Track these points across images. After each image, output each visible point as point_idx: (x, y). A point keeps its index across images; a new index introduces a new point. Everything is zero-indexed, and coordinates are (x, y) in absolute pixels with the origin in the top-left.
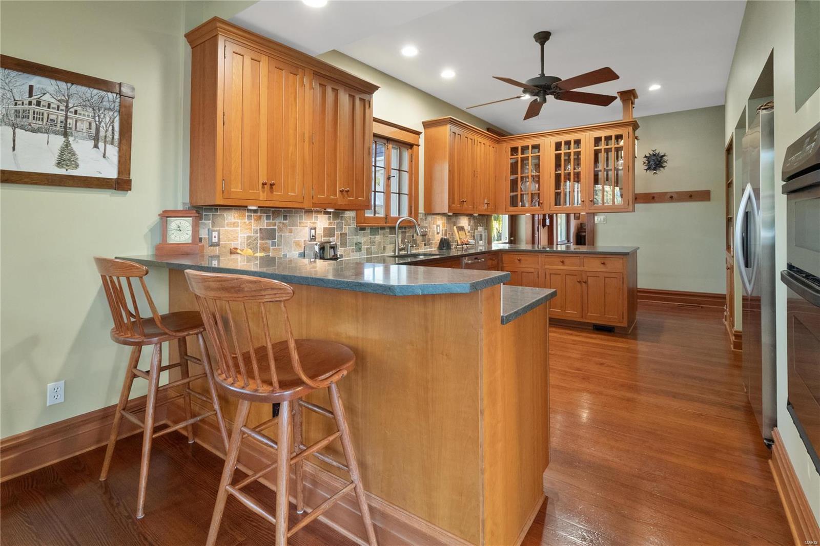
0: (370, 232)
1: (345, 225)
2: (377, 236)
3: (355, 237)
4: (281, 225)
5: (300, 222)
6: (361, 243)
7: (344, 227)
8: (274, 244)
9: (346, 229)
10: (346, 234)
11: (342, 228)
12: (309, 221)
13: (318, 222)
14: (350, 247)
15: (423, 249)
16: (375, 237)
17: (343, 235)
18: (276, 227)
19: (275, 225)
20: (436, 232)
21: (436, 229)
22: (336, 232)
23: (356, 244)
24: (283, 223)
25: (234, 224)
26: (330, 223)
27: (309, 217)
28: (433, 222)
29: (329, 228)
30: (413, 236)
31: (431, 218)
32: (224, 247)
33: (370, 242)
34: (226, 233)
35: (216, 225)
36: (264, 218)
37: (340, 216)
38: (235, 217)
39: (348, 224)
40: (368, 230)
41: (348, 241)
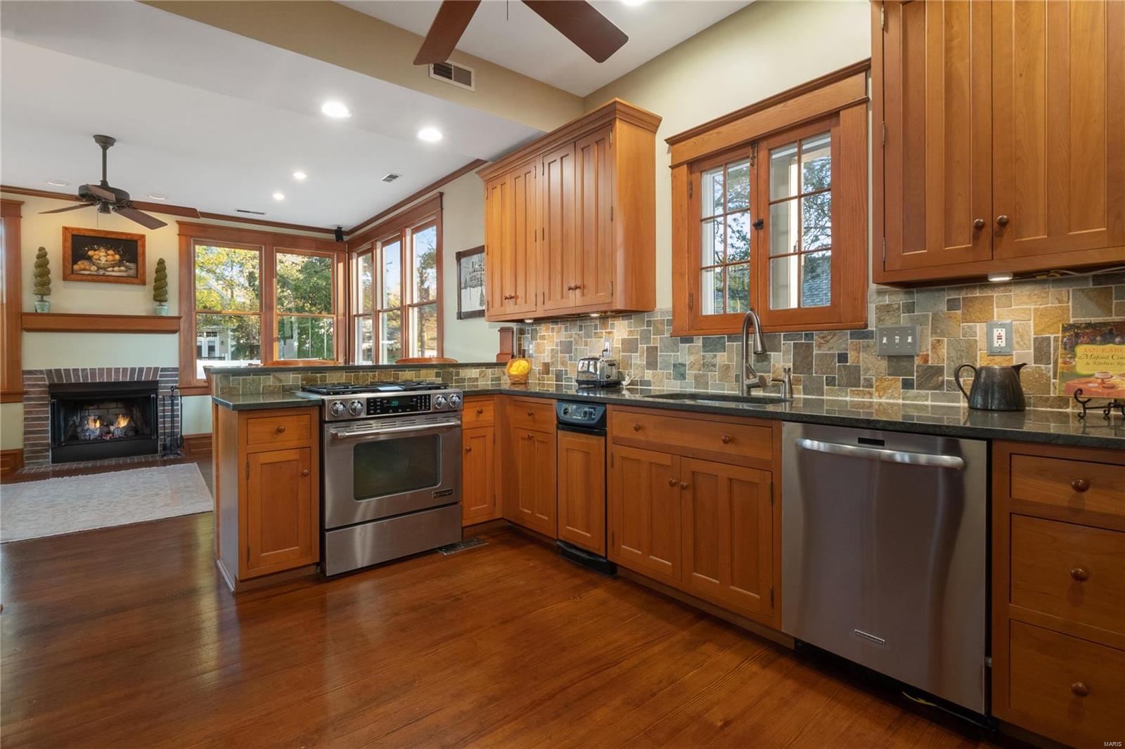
0: (704, 346)
1: (654, 335)
2: (719, 354)
3: (672, 354)
4: (577, 337)
5: (595, 333)
6: (684, 365)
7: (652, 337)
8: (571, 358)
9: (656, 340)
10: (657, 347)
11: (648, 340)
12: (604, 331)
13: (614, 331)
14: (664, 369)
15: (892, 397)
16: (715, 356)
17: (652, 351)
18: (572, 339)
19: (571, 337)
20: (983, 344)
21: (981, 338)
22: (639, 346)
23: (675, 365)
24: (579, 335)
25: (543, 338)
26: (631, 332)
27: (604, 326)
28: (959, 312)
29: (628, 340)
30: (843, 358)
31: (948, 301)
32: (537, 358)
33: (704, 365)
34: (538, 345)
35: (533, 338)
36: (563, 330)
37: (646, 319)
38: (543, 330)
39: (657, 332)
40: (699, 342)
41: (659, 360)
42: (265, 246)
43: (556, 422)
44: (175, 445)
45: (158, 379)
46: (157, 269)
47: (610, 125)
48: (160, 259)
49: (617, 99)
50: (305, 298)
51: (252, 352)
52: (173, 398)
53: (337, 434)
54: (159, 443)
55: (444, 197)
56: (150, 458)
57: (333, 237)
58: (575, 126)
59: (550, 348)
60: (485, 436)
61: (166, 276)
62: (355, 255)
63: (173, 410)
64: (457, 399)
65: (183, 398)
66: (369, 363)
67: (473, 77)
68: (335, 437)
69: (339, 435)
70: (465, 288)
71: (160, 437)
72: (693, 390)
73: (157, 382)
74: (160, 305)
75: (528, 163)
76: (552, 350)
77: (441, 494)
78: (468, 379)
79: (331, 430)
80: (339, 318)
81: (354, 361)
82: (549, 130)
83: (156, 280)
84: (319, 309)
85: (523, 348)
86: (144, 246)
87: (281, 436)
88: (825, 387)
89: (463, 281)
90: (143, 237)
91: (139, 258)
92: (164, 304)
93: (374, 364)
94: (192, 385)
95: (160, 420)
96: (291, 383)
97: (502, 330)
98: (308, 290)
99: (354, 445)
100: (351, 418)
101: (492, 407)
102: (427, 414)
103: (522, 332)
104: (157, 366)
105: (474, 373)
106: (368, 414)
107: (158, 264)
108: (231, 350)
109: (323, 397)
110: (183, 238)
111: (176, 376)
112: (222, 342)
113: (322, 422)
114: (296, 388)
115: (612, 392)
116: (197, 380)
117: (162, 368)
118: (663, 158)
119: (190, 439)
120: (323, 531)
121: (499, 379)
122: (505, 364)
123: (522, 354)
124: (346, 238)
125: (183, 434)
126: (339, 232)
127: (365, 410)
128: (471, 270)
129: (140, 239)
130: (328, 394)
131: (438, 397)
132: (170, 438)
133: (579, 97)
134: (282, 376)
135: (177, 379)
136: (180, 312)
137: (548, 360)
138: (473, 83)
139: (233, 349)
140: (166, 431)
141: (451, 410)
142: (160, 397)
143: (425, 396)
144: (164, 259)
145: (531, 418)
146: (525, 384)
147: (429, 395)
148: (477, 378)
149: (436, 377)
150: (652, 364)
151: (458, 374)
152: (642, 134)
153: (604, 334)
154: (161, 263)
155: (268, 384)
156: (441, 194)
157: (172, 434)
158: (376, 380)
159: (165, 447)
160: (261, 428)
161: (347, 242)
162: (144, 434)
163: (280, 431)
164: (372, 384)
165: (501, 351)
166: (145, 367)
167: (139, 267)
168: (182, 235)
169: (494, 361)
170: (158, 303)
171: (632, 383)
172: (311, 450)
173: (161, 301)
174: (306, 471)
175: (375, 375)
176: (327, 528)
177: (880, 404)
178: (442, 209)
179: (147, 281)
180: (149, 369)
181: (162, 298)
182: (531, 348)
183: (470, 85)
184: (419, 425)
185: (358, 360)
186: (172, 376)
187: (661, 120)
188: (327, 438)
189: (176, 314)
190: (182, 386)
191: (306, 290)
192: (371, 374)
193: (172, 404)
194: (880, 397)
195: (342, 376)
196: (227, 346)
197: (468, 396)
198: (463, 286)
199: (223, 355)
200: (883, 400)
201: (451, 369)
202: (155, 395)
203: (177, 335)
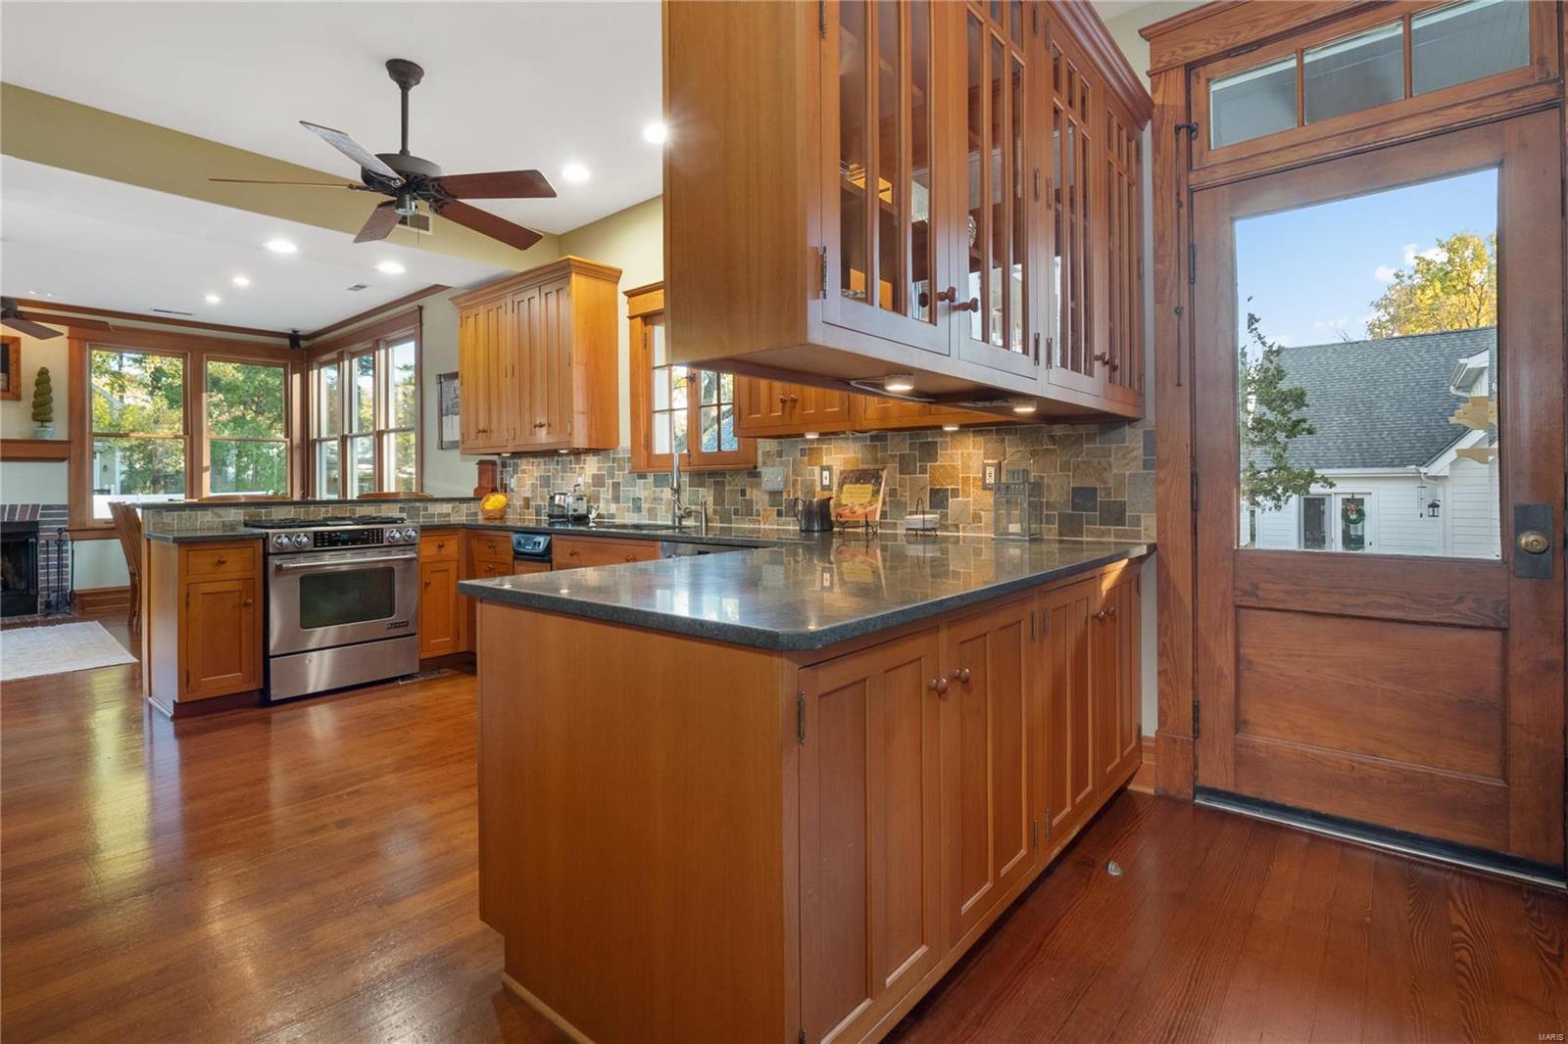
0: (655, 482)
1: (618, 471)
2: (665, 489)
3: (631, 489)
4: (554, 472)
5: (568, 468)
6: (640, 499)
7: (616, 472)
9: (619, 476)
10: (620, 483)
11: (613, 476)
12: (577, 467)
13: (586, 467)
14: (624, 503)
15: (771, 524)
16: (662, 491)
17: (616, 485)
18: (551, 474)
19: (549, 472)
20: (818, 483)
21: (817, 478)
22: (606, 481)
23: (633, 499)
24: (556, 469)
25: (524, 471)
26: (600, 467)
27: (578, 462)
28: (806, 458)
29: (598, 475)
30: (743, 492)
31: (801, 449)
32: (518, 492)
33: (654, 499)
34: (519, 479)
35: (515, 472)
36: (542, 464)
37: (612, 456)
38: (525, 464)
39: (621, 469)
40: (651, 479)
41: (621, 493)
42: (191, 352)
43: (512, 553)
44: (64, 602)
45: (38, 519)
46: (37, 380)
47: (567, 277)
48: (43, 368)
49: (571, 257)
50: (245, 403)
51: (155, 482)
52: (60, 543)
53: (281, 565)
54: (39, 600)
55: (424, 312)
56: (27, 618)
57: (286, 342)
58: (538, 273)
59: (530, 482)
60: (447, 570)
61: (50, 390)
62: (315, 365)
63: (60, 559)
64: (413, 534)
65: (75, 543)
66: (335, 497)
67: (431, 222)
68: (279, 568)
69: (284, 566)
70: (447, 415)
71: (41, 593)
72: (647, 522)
73: (37, 523)
74: (42, 426)
75: (499, 298)
76: (533, 484)
77: (395, 625)
78: (439, 514)
79: (274, 561)
80: (295, 442)
81: (314, 495)
82: (521, 270)
83: (36, 395)
84: (269, 419)
85: (505, 482)
86: (18, 351)
87: (224, 568)
88: (733, 517)
89: (444, 407)
90: (17, 340)
91: (11, 367)
92: (47, 424)
93: (341, 498)
94: (87, 527)
95: (41, 571)
96: (232, 519)
97: (481, 463)
98: (251, 391)
99: (300, 576)
100: (298, 551)
101: (456, 542)
102: (380, 547)
103: (504, 465)
104: (35, 503)
105: (446, 508)
106: (315, 546)
107: (39, 375)
108: (119, 478)
109: (267, 531)
110: (76, 342)
111: (64, 515)
112: (105, 468)
113: (266, 555)
114: (238, 523)
115: (582, 525)
116: (95, 520)
117: (43, 506)
118: (623, 308)
119: (83, 595)
120: (266, 657)
121: (476, 514)
122: (481, 499)
123: (505, 488)
124: (303, 344)
125: (74, 589)
126: (294, 338)
127: (312, 543)
128: (453, 395)
129: (12, 343)
130: (273, 528)
131: (392, 533)
132: (55, 594)
133: (554, 235)
134: (221, 511)
135: (66, 518)
136: (70, 434)
137: (528, 494)
138: (431, 228)
139: (123, 477)
140: (51, 585)
141: (408, 544)
142: (41, 542)
143: (378, 529)
144: (47, 367)
145: (492, 550)
146: (502, 518)
147: (382, 529)
148: (449, 514)
149: (400, 512)
150: (616, 499)
151: (426, 509)
152: (603, 286)
153: (578, 470)
154: (43, 373)
155: (206, 520)
156: (421, 308)
157: (60, 589)
158: (330, 515)
159: (48, 605)
160: (202, 561)
161: (306, 349)
162: (15, 589)
163: (221, 563)
164: (326, 519)
165: (479, 483)
166: (20, 504)
167: (11, 377)
168: (73, 338)
169: (472, 495)
170: (39, 424)
171: (599, 516)
172: (254, 583)
173: (42, 421)
174: (250, 600)
175: (328, 511)
176: (271, 654)
177: (765, 530)
178: (421, 324)
179: (23, 395)
180: (25, 507)
181: (46, 417)
182: (513, 483)
183: (428, 229)
184: (371, 557)
185: (321, 494)
186: (59, 515)
187: (621, 273)
188: (271, 569)
189: (64, 437)
190: (72, 528)
191: (247, 391)
192: (323, 509)
193: (60, 551)
194: (765, 524)
195: (290, 511)
196: (114, 474)
197: (426, 530)
198: (444, 412)
199: (106, 487)
200: (767, 527)
201: (418, 504)
202: (34, 540)
203: (65, 464)
